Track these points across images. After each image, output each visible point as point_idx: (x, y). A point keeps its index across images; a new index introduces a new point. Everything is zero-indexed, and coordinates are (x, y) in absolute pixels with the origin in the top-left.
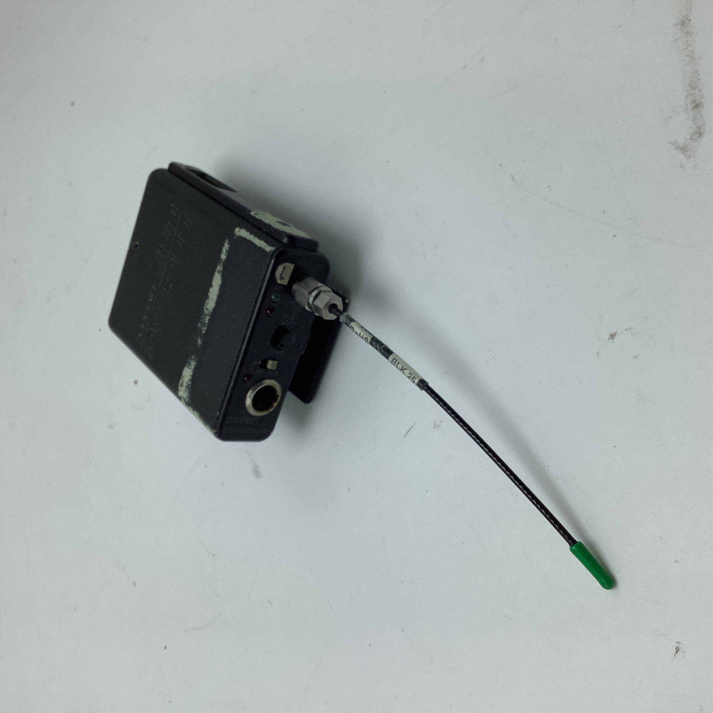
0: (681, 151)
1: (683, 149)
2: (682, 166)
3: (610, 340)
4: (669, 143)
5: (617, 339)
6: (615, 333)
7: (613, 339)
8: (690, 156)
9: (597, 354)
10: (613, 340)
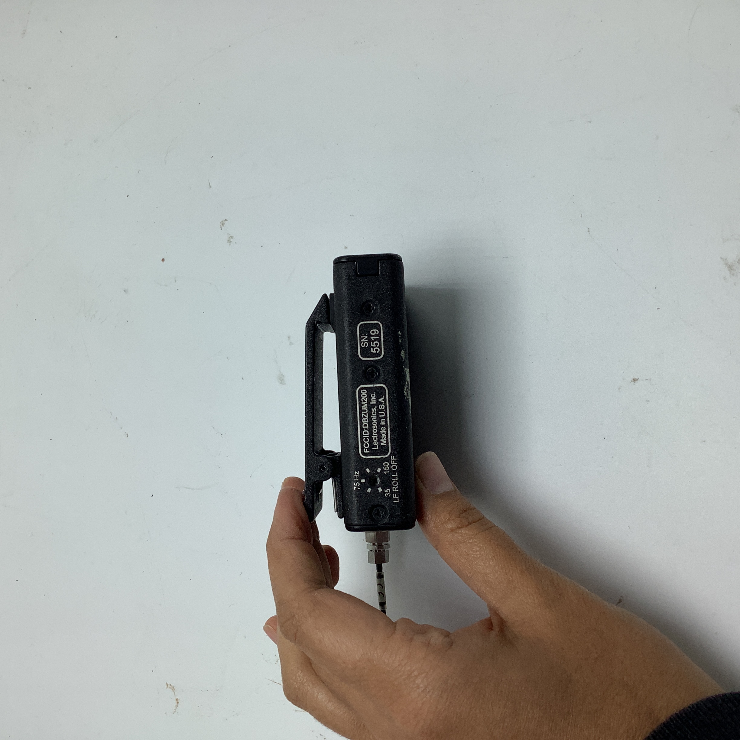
0: (728, 267)
1: (730, 267)
2: (725, 278)
3: (632, 382)
4: (721, 258)
5: (638, 384)
6: (637, 378)
7: (635, 382)
8: (733, 275)
9: (619, 389)
10: (633, 383)
